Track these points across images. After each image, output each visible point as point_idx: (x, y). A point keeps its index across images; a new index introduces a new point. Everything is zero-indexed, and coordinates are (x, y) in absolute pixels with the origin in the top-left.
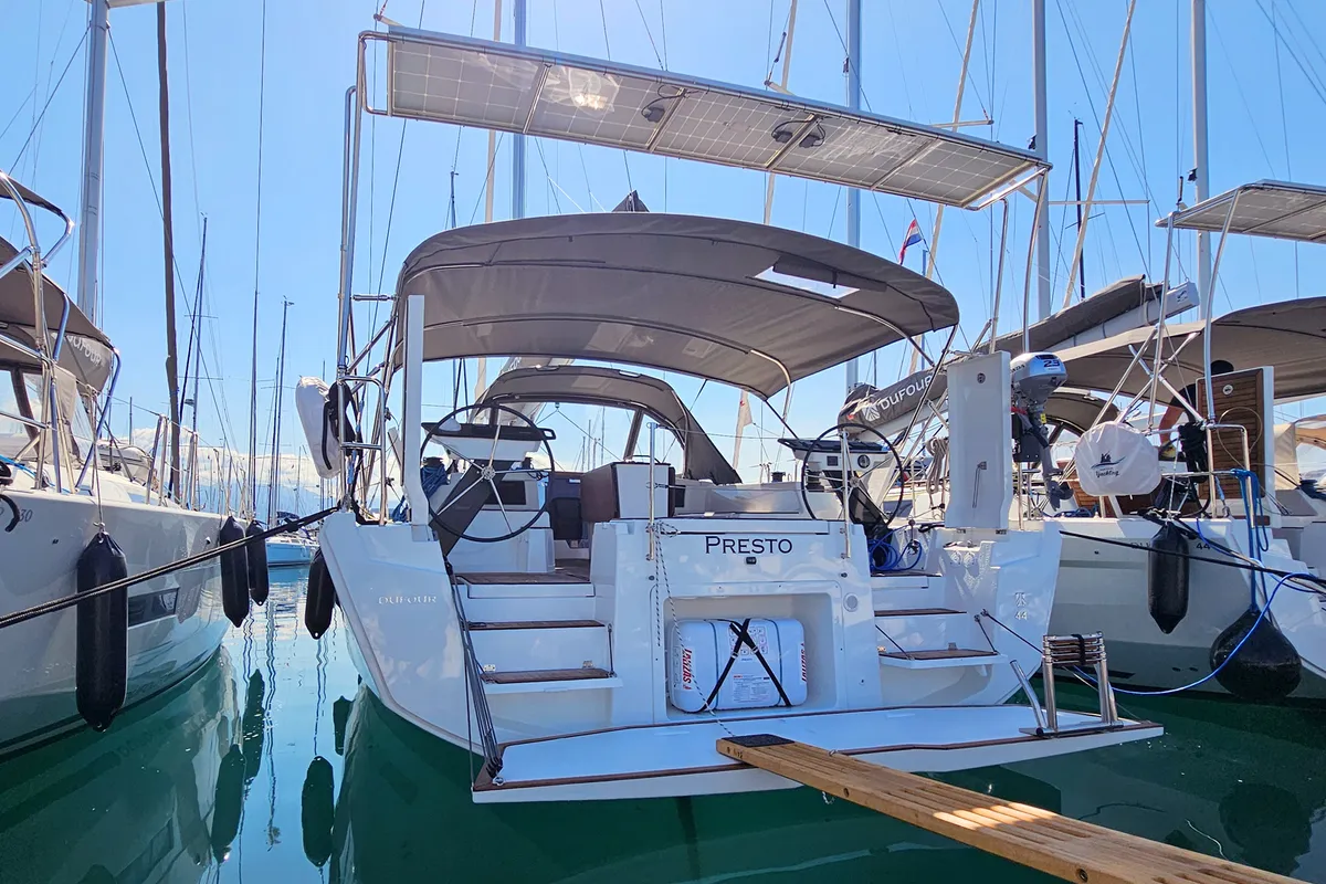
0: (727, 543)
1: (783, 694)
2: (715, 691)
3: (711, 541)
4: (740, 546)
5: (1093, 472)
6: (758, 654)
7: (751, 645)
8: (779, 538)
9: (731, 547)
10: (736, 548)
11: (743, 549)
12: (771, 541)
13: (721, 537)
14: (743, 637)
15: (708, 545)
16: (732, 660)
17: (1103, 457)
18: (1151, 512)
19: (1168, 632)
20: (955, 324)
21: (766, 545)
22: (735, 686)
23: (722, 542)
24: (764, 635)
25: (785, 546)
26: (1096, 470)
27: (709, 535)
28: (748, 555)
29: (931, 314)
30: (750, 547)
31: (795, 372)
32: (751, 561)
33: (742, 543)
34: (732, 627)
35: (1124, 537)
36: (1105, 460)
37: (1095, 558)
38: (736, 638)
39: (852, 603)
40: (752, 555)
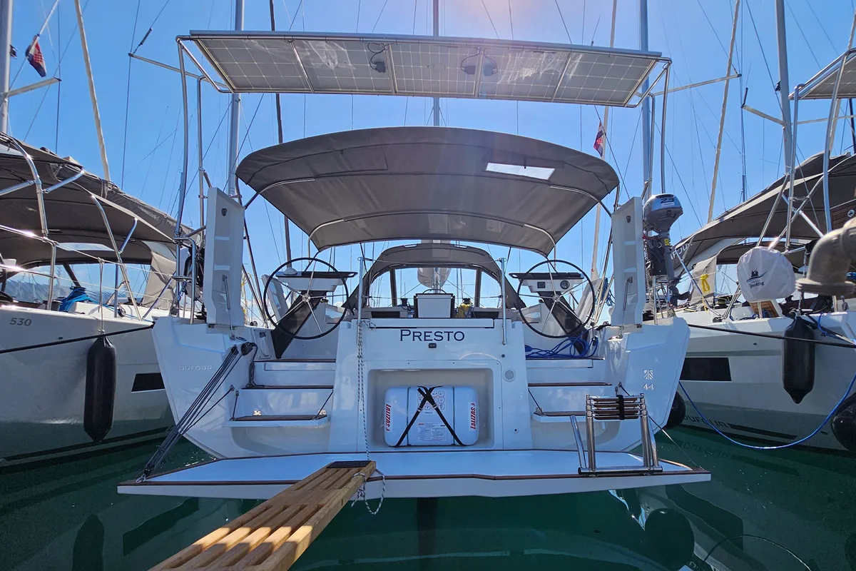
0: (416, 334)
1: (455, 437)
2: (406, 432)
3: (404, 333)
4: (425, 336)
5: (748, 284)
6: (437, 410)
7: (432, 402)
8: (455, 331)
9: (419, 337)
10: (422, 337)
11: (427, 338)
12: (449, 333)
13: (412, 330)
14: (427, 397)
15: (402, 335)
16: (418, 413)
17: (753, 273)
18: (792, 311)
19: (798, 403)
20: (617, 184)
21: (445, 335)
22: (419, 430)
23: (412, 333)
24: (443, 397)
25: (459, 336)
26: (750, 282)
27: (403, 329)
28: (431, 342)
29: (605, 181)
30: (433, 337)
31: (556, 236)
32: (432, 346)
33: (427, 334)
34: (419, 390)
35: (771, 331)
36: (755, 275)
37: (755, 348)
38: (422, 397)
39: (510, 375)
40: (434, 342)
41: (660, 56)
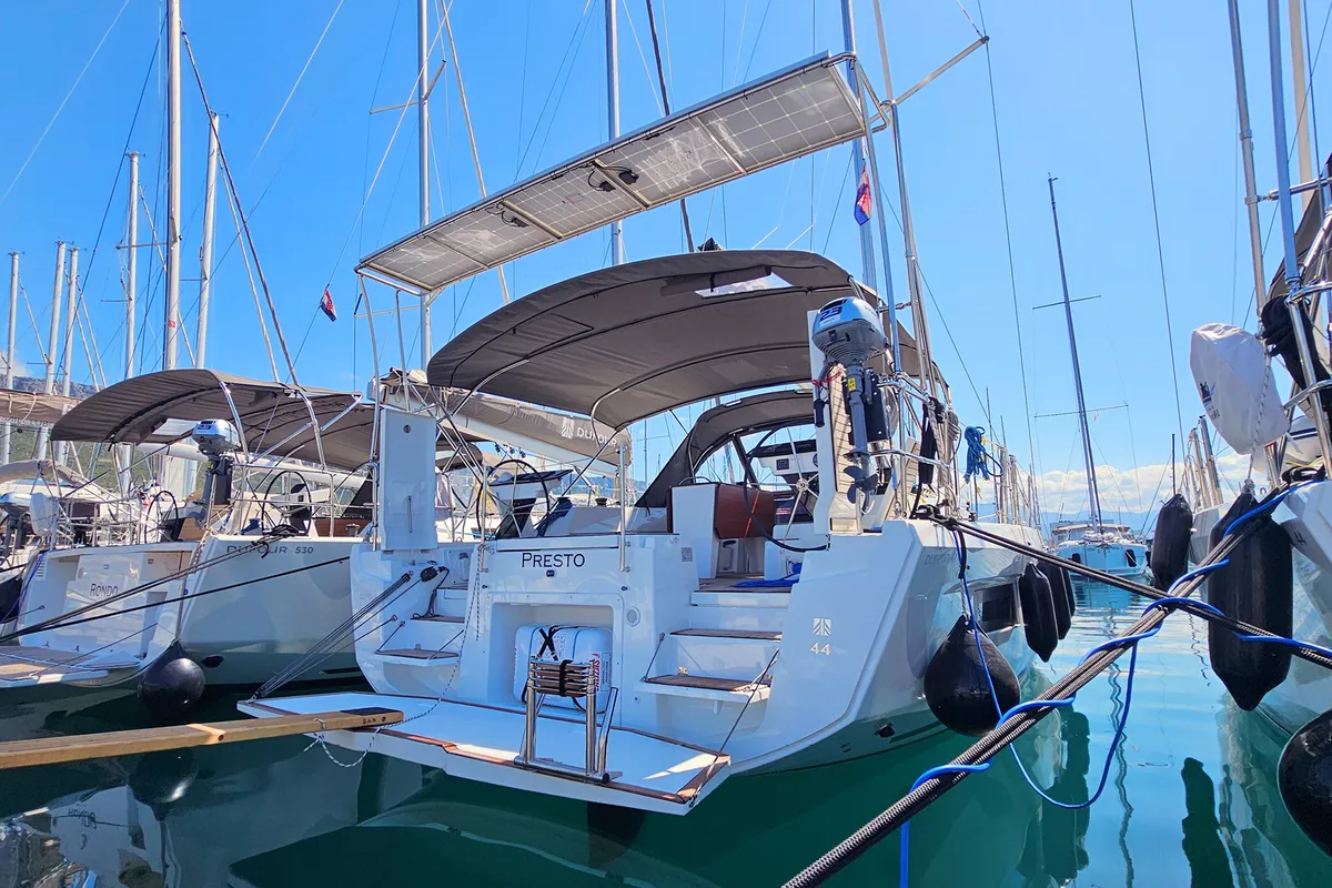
0: (536, 559)
3: (527, 557)
4: (545, 561)
6: (556, 657)
7: (552, 649)
8: (575, 553)
9: (539, 562)
10: (542, 563)
11: (547, 563)
12: (569, 556)
13: (533, 553)
14: (548, 641)
15: (524, 561)
21: (564, 559)
23: (533, 557)
24: (564, 642)
25: (579, 560)
27: (525, 552)
28: (550, 568)
30: (552, 561)
32: (551, 574)
33: (547, 558)
34: (543, 632)
38: (543, 641)
39: (632, 617)
40: (553, 568)
41: (826, 58)
